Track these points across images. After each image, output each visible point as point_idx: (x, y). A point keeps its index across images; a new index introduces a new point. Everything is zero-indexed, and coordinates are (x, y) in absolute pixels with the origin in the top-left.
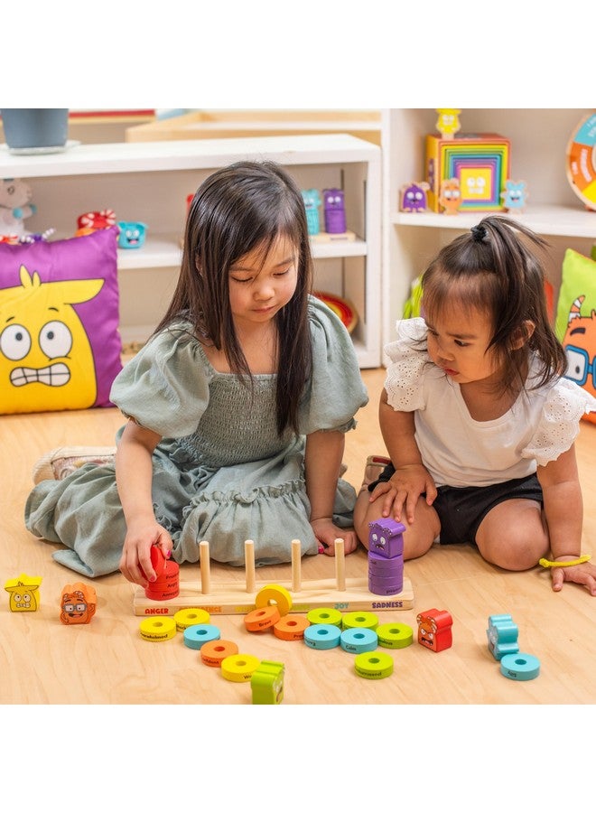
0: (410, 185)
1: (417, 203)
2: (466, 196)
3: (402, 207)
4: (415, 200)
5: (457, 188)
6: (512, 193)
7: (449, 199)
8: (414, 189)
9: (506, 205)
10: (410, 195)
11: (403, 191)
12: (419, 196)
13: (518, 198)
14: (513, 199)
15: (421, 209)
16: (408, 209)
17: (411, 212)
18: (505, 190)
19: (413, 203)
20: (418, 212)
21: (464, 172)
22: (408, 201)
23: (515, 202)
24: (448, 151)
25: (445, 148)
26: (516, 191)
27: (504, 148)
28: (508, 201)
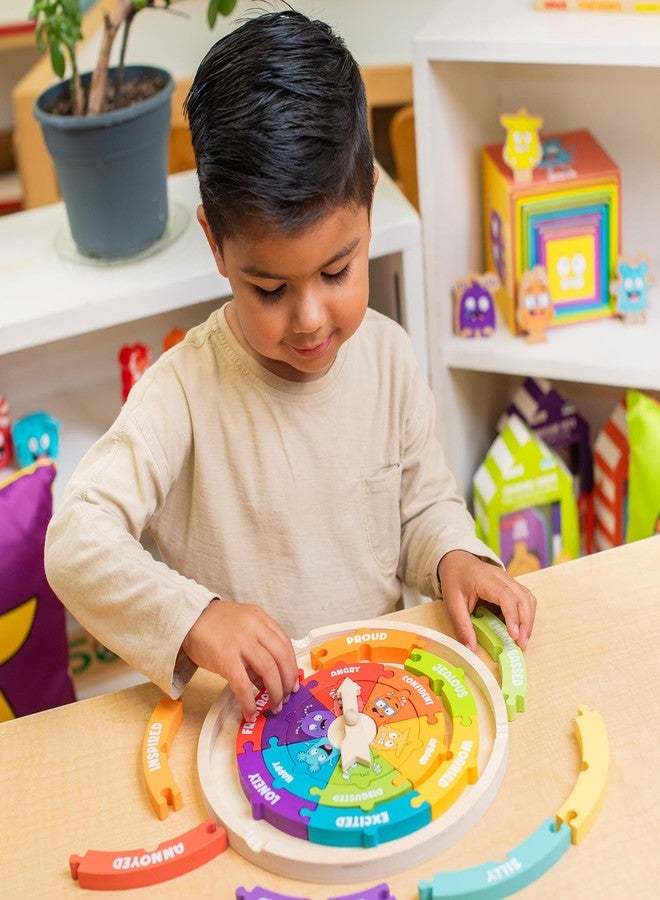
0: (469, 284)
1: (482, 318)
2: (558, 298)
3: (458, 327)
4: (477, 312)
5: (544, 289)
6: (629, 284)
7: (532, 313)
8: (476, 291)
9: (618, 308)
10: (470, 304)
11: (460, 295)
12: (484, 304)
13: (638, 293)
14: (630, 295)
15: (487, 330)
16: (468, 331)
17: (473, 336)
18: (616, 277)
19: (474, 319)
20: (483, 335)
21: (553, 248)
22: (467, 318)
23: (634, 301)
24: (525, 209)
25: (520, 203)
26: (634, 279)
27: (612, 190)
28: (622, 299)
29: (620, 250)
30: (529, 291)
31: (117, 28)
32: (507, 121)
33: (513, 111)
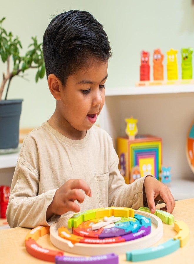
5: (139, 173)
6: (165, 174)
13: (168, 177)
14: (165, 177)
23: (167, 179)
24: (133, 148)
25: (131, 146)
26: (166, 172)
27: (159, 144)
28: (163, 178)
29: (162, 163)
30: (134, 173)
31: (7, 80)
32: (127, 120)
33: (129, 117)
